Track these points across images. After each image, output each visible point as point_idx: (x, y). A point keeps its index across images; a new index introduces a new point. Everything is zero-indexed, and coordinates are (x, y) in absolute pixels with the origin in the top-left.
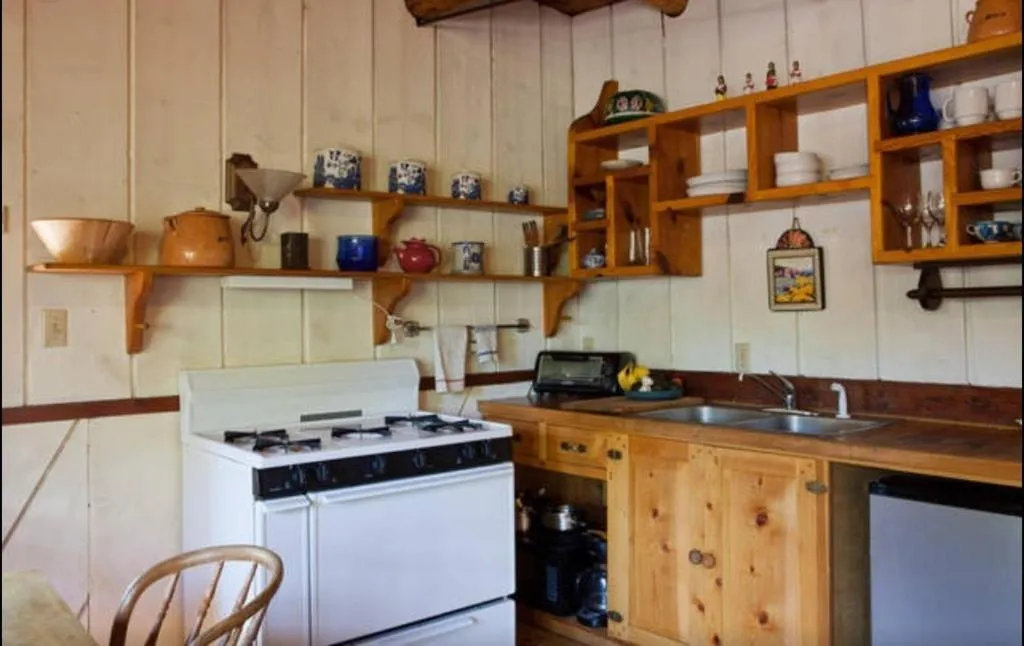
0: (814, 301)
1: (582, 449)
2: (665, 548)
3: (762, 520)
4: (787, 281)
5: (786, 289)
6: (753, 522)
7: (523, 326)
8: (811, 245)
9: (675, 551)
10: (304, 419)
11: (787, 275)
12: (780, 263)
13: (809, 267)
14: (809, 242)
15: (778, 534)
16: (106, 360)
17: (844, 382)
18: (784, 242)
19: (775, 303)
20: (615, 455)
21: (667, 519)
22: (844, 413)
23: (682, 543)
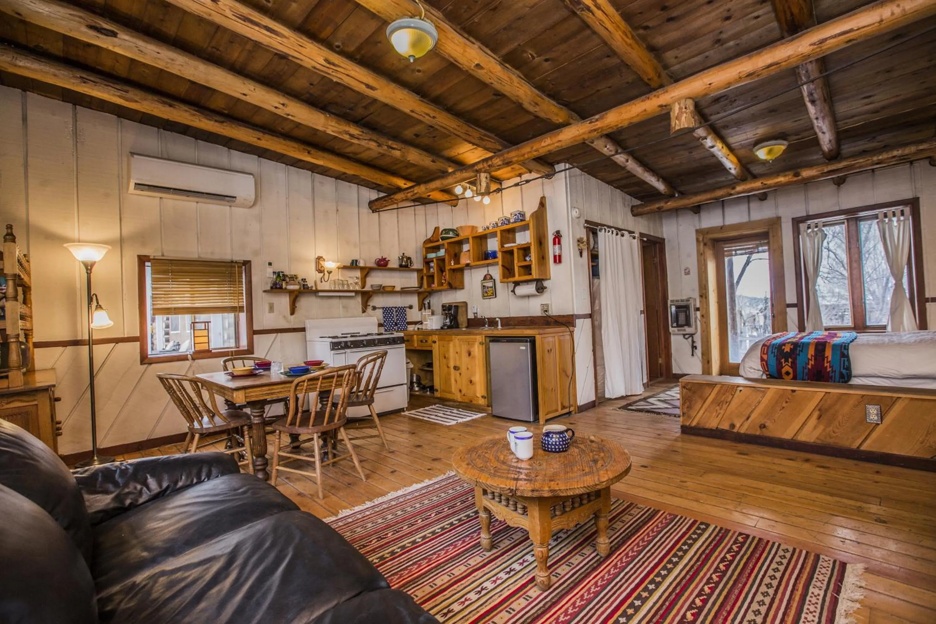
0: (493, 296)
1: (426, 341)
2: (448, 367)
3: (470, 355)
4: (486, 290)
5: (486, 292)
6: (468, 355)
7: (411, 307)
9: (450, 367)
11: (487, 288)
12: (485, 284)
13: (492, 285)
14: (491, 278)
15: (474, 357)
16: (284, 317)
17: (500, 319)
18: (485, 278)
19: (484, 297)
20: (435, 342)
21: (448, 358)
22: (500, 327)
23: (452, 365)
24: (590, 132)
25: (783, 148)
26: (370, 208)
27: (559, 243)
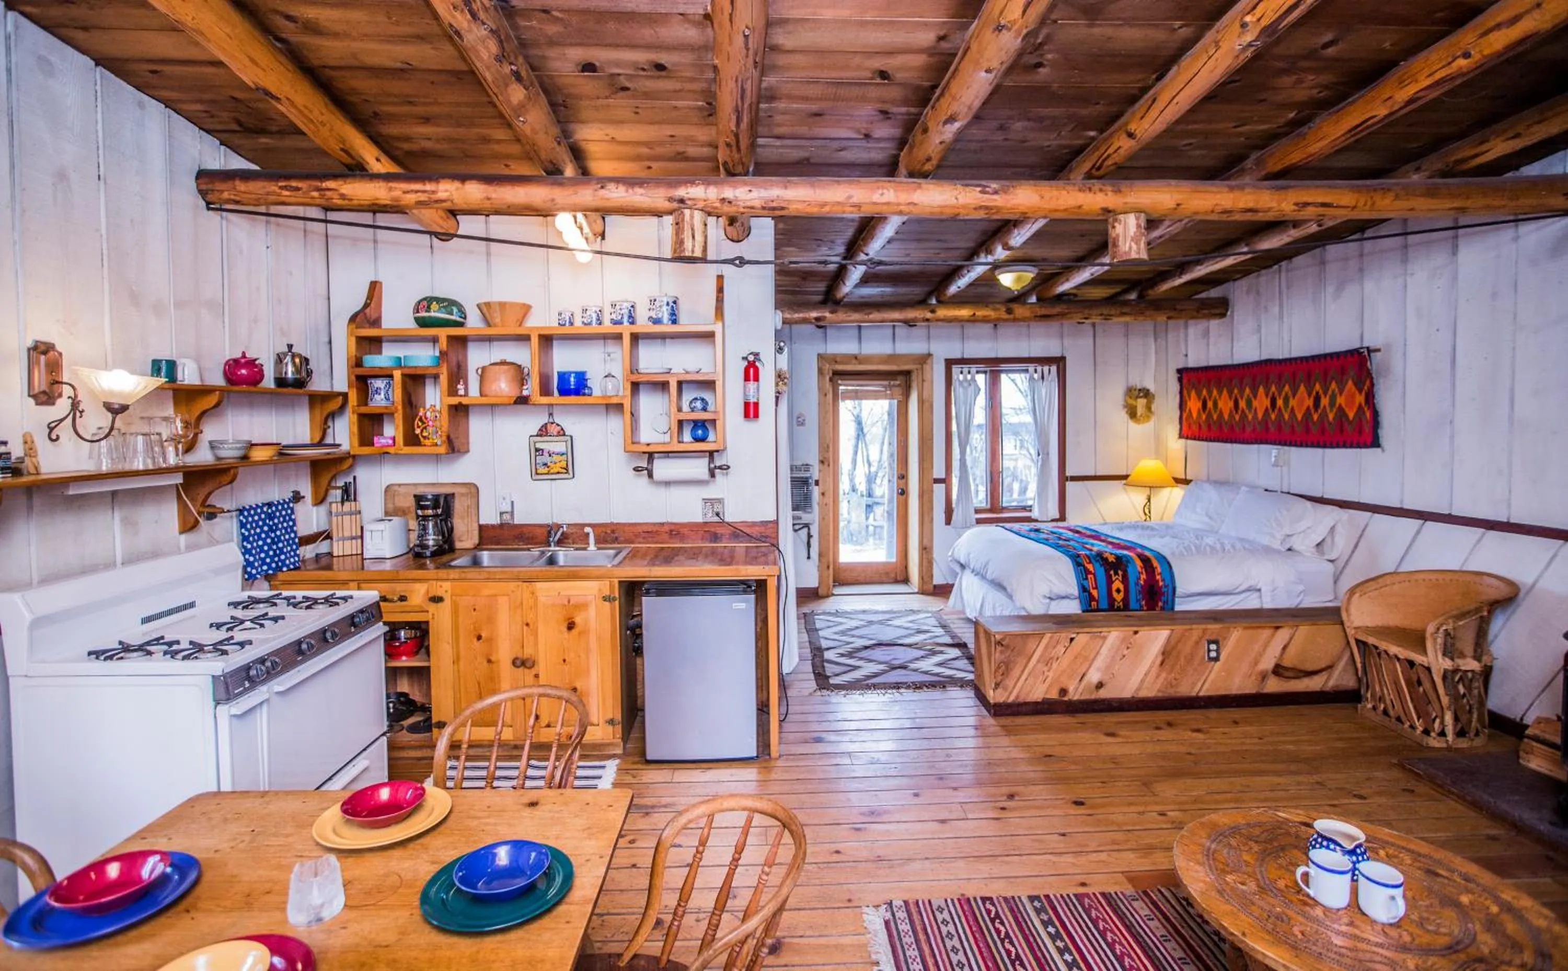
0: (567, 472)
1: (403, 599)
2: (489, 661)
3: (571, 626)
4: (545, 458)
5: (545, 464)
6: (565, 629)
7: (298, 498)
8: (564, 435)
9: (498, 661)
10: (147, 620)
11: (546, 454)
12: (538, 446)
13: (563, 450)
14: (562, 433)
15: (585, 633)
17: (593, 526)
18: (543, 431)
19: (535, 474)
20: (438, 600)
21: (490, 640)
22: (592, 547)
23: (504, 653)
24: (975, 209)
25: (1032, 275)
26: (203, 193)
27: (756, 379)
